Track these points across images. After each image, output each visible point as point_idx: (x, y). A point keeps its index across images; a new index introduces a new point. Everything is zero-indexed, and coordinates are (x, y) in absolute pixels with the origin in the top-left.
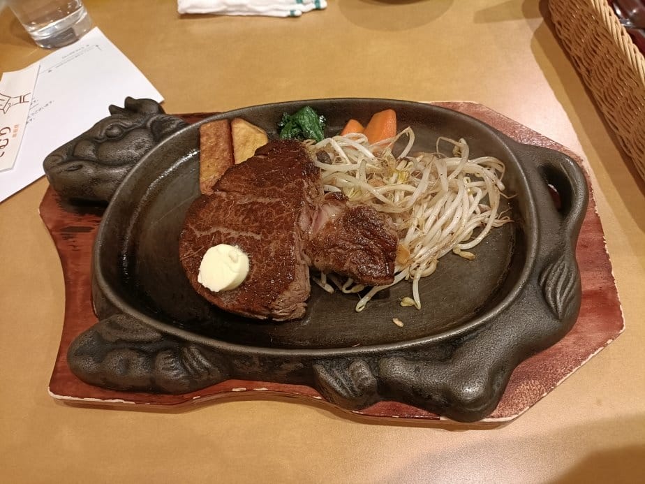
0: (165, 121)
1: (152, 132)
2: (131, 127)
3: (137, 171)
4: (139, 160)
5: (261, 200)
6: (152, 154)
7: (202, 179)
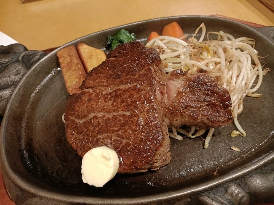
0: (31, 55)
1: (24, 63)
2: (8, 62)
3: (19, 89)
4: (19, 82)
5: (121, 87)
6: (27, 77)
7: (68, 85)
